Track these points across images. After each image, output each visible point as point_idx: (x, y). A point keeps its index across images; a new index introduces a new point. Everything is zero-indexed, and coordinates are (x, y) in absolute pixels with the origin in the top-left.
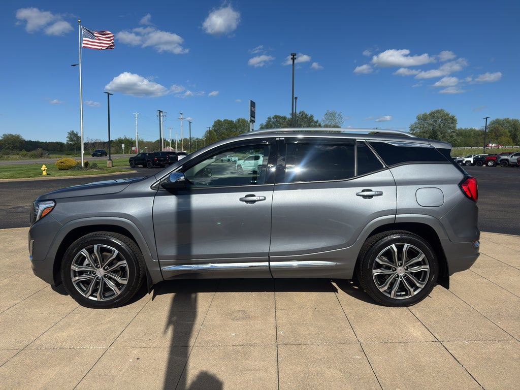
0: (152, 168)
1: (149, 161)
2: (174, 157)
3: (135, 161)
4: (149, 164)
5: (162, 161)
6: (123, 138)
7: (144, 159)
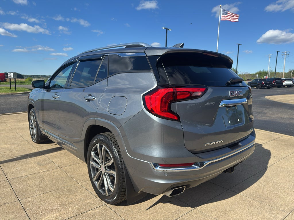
0: (260, 88)
1: (259, 84)
2: (280, 82)
3: (251, 84)
4: (259, 86)
5: (268, 84)
6: (262, 71)
7: (256, 83)
